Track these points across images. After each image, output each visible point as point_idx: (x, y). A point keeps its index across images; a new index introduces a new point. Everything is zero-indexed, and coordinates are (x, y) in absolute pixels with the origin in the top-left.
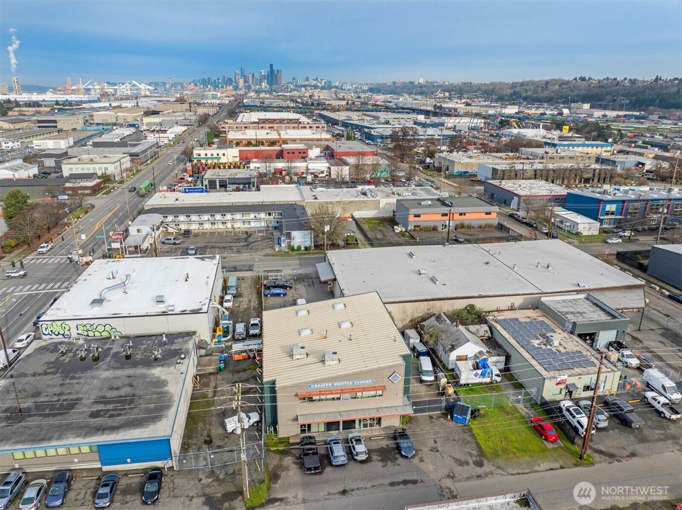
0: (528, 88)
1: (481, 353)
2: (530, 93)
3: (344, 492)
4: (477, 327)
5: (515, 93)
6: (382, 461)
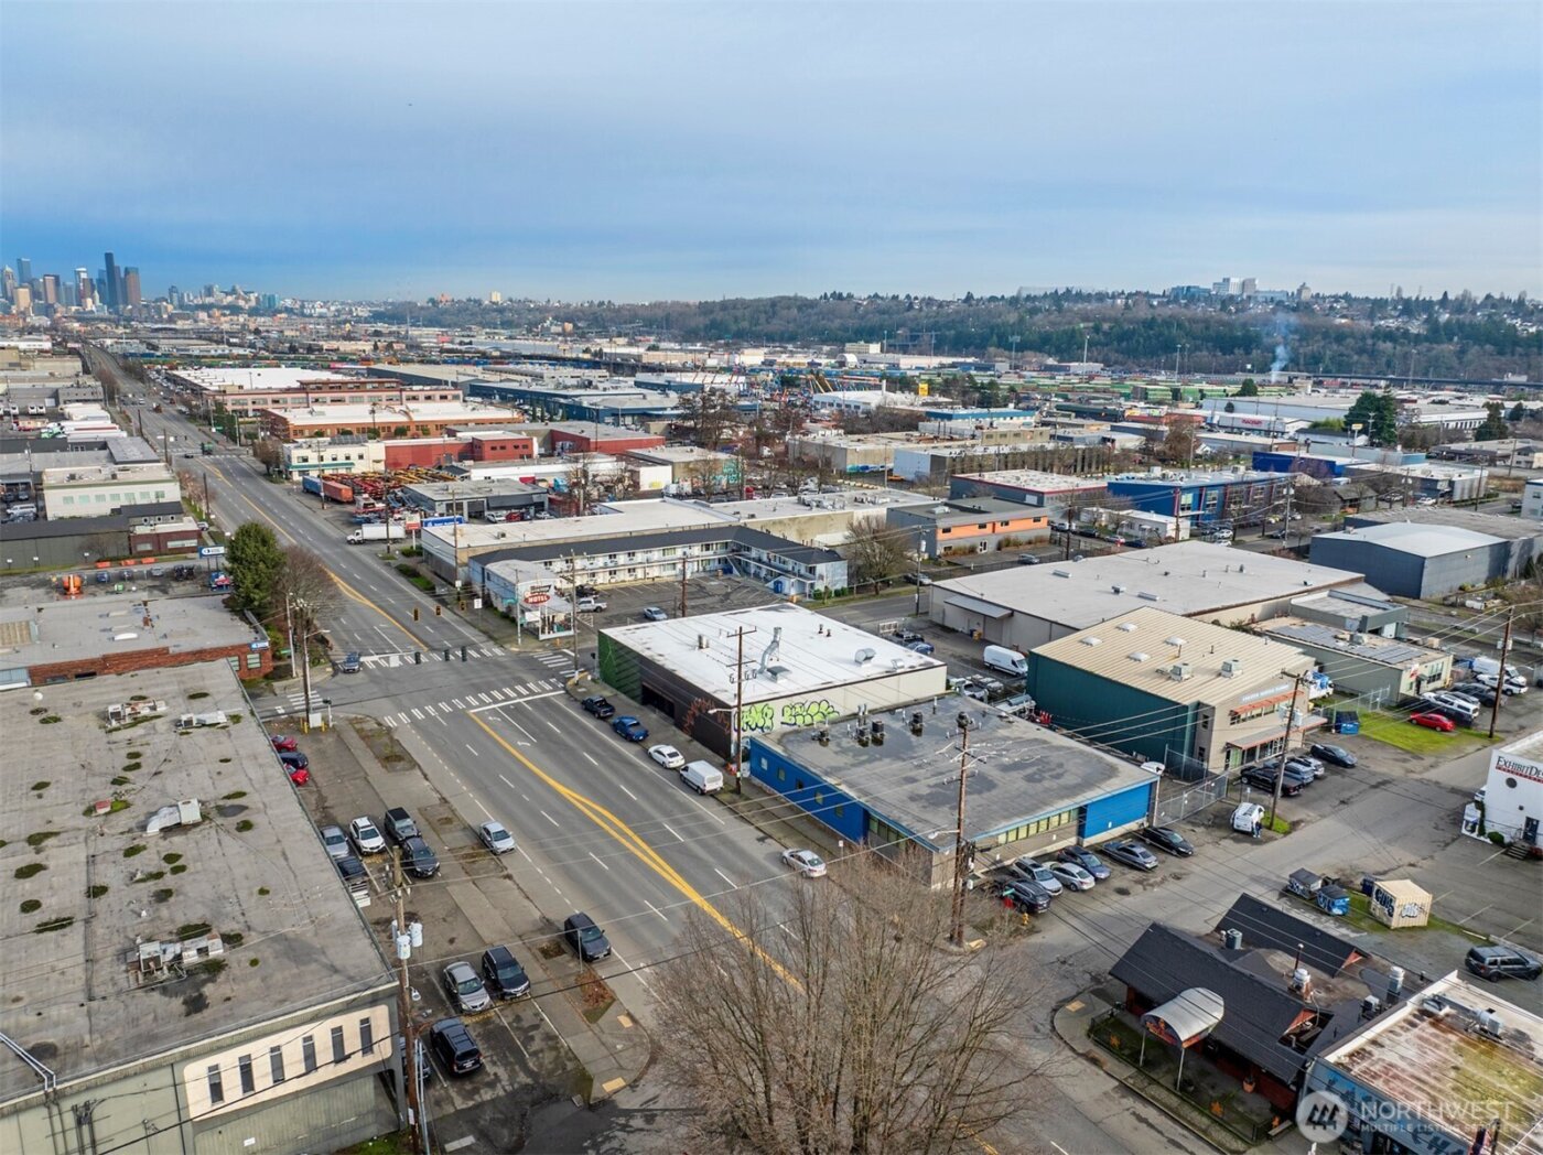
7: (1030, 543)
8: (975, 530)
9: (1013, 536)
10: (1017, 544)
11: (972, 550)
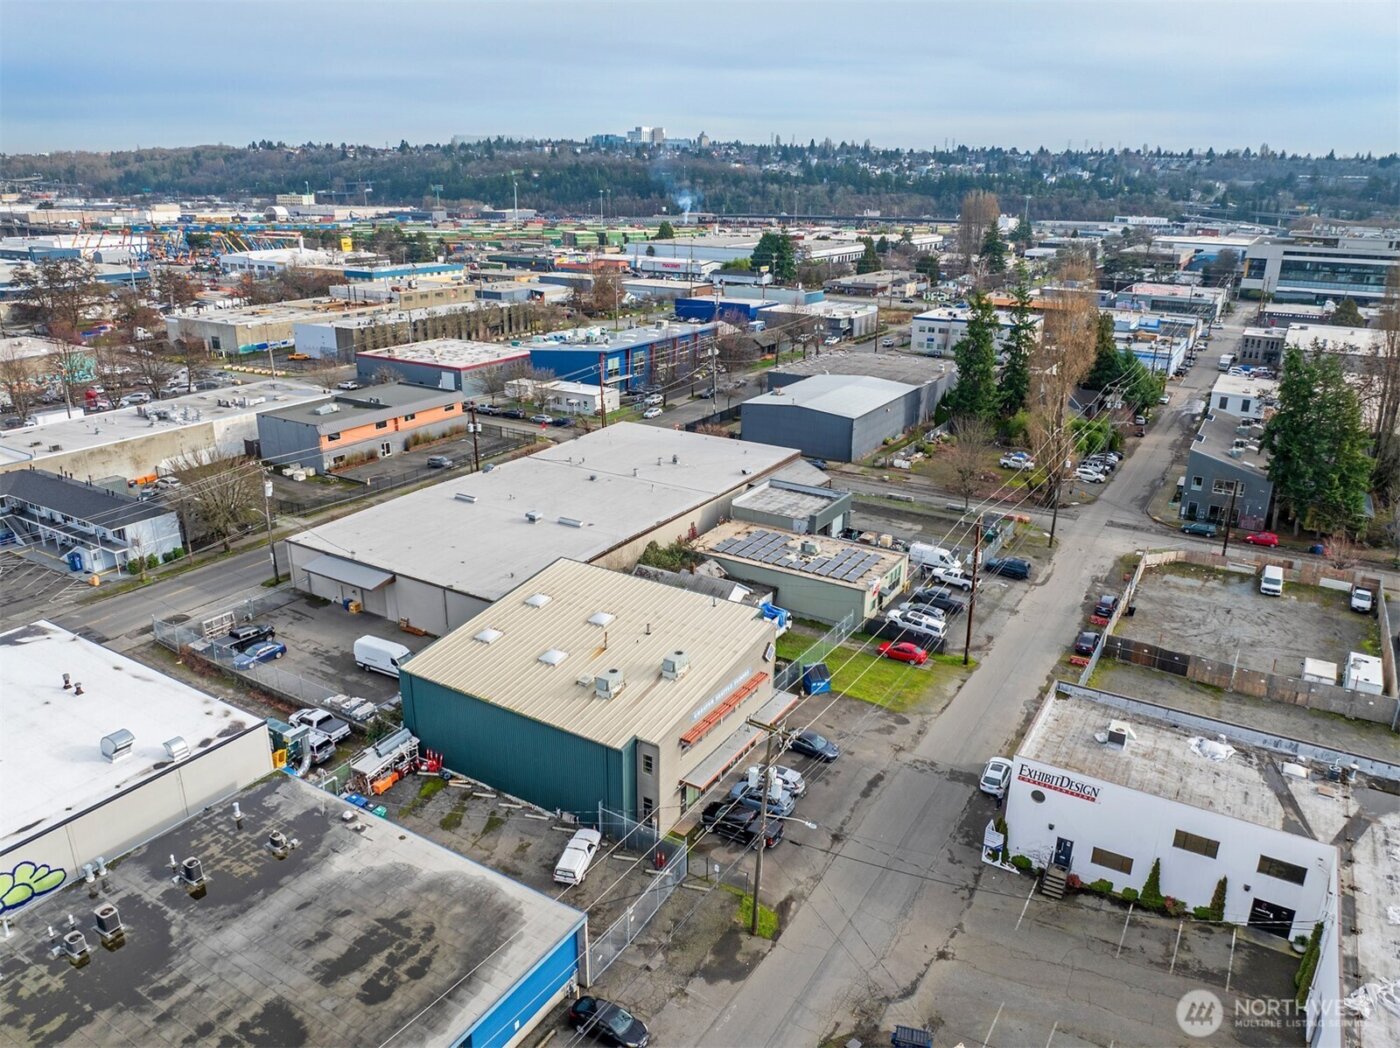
3: (836, 838)
4: (704, 567)
5: (129, 177)
7: (444, 436)
8: (374, 432)
9: (421, 432)
10: (428, 440)
11: (372, 456)
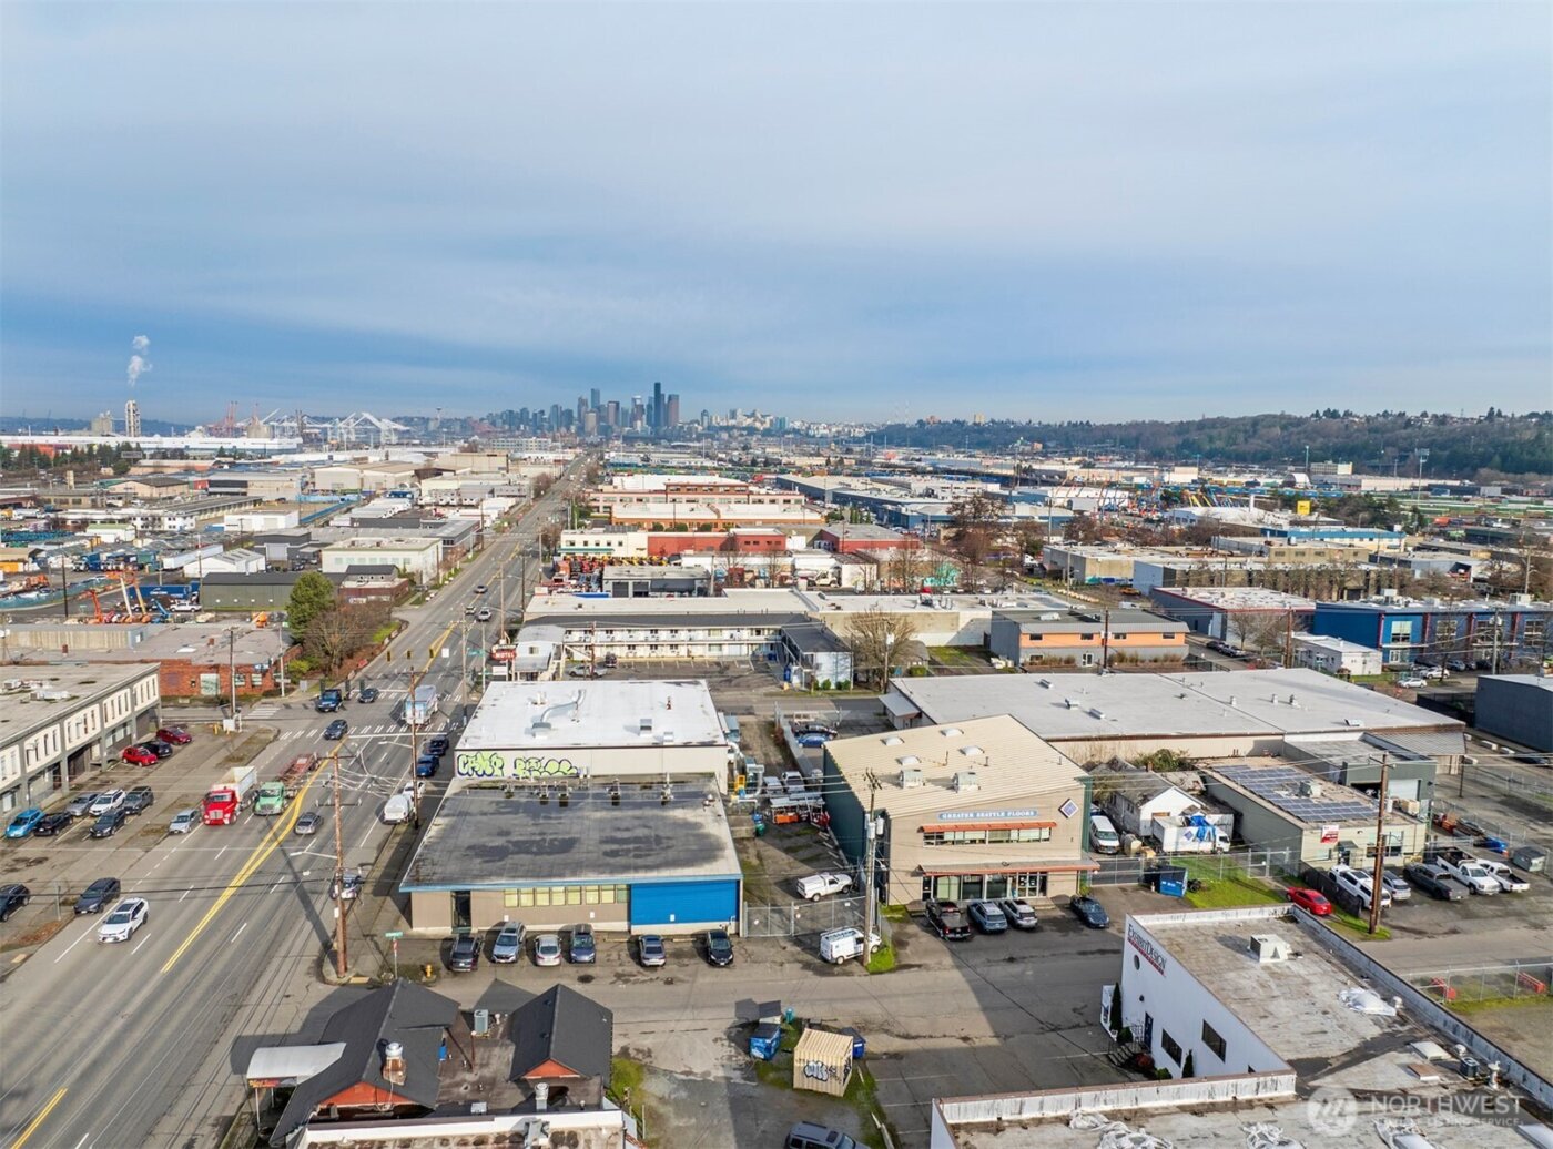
0: (1215, 432)
1: (1192, 809)
2: (1219, 444)
3: (1011, 960)
4: (1181, 775)
5: (1187, 444)
6: (1059, 930)
7: (1155, 661)
8: (1078, 641)
9: (1129, 653)
11: (1070, 662)
